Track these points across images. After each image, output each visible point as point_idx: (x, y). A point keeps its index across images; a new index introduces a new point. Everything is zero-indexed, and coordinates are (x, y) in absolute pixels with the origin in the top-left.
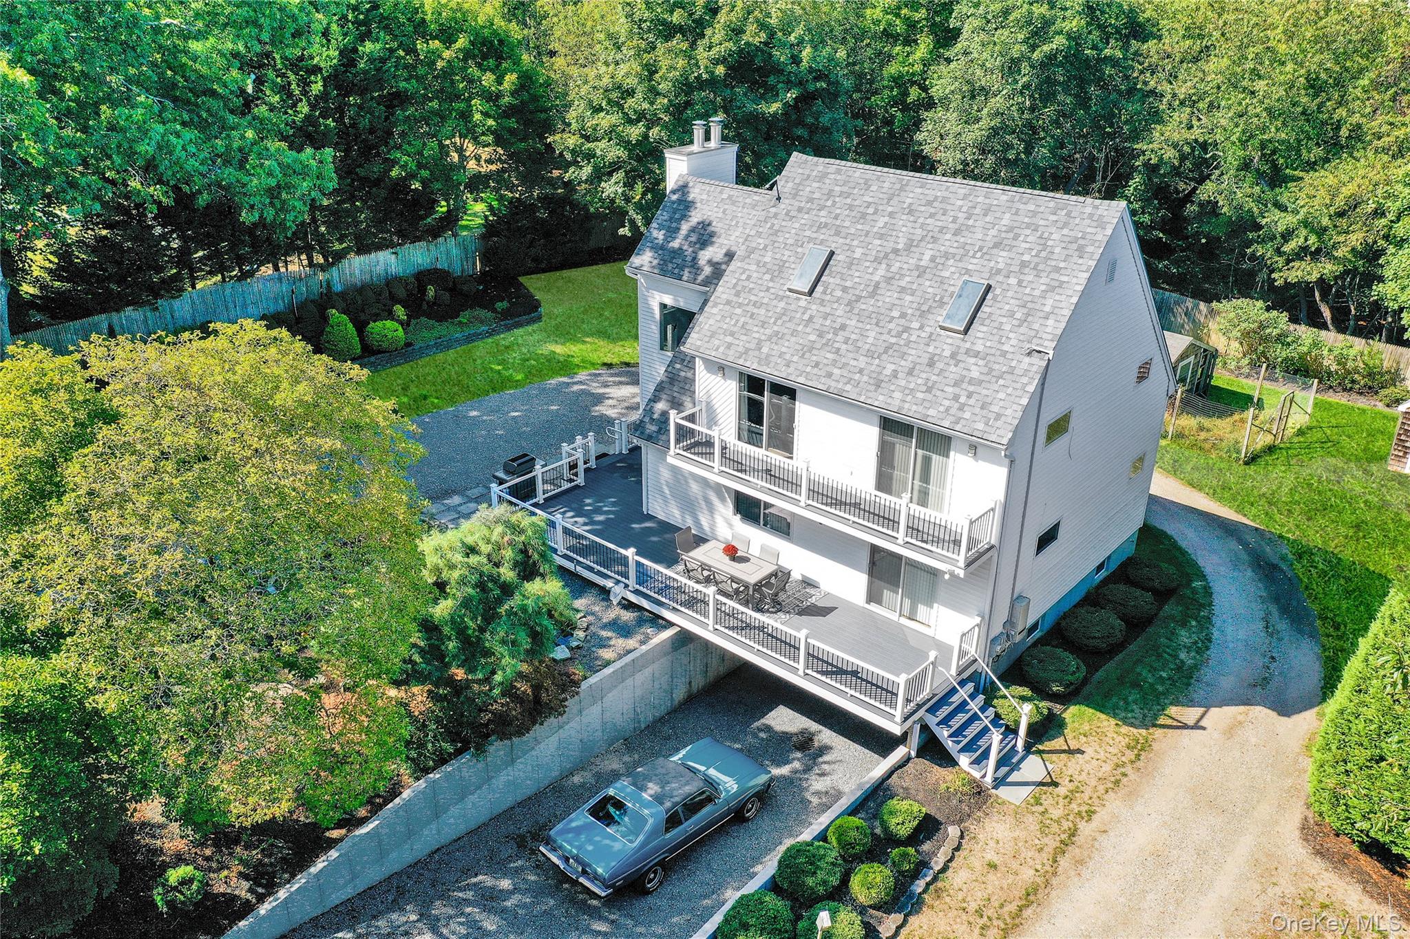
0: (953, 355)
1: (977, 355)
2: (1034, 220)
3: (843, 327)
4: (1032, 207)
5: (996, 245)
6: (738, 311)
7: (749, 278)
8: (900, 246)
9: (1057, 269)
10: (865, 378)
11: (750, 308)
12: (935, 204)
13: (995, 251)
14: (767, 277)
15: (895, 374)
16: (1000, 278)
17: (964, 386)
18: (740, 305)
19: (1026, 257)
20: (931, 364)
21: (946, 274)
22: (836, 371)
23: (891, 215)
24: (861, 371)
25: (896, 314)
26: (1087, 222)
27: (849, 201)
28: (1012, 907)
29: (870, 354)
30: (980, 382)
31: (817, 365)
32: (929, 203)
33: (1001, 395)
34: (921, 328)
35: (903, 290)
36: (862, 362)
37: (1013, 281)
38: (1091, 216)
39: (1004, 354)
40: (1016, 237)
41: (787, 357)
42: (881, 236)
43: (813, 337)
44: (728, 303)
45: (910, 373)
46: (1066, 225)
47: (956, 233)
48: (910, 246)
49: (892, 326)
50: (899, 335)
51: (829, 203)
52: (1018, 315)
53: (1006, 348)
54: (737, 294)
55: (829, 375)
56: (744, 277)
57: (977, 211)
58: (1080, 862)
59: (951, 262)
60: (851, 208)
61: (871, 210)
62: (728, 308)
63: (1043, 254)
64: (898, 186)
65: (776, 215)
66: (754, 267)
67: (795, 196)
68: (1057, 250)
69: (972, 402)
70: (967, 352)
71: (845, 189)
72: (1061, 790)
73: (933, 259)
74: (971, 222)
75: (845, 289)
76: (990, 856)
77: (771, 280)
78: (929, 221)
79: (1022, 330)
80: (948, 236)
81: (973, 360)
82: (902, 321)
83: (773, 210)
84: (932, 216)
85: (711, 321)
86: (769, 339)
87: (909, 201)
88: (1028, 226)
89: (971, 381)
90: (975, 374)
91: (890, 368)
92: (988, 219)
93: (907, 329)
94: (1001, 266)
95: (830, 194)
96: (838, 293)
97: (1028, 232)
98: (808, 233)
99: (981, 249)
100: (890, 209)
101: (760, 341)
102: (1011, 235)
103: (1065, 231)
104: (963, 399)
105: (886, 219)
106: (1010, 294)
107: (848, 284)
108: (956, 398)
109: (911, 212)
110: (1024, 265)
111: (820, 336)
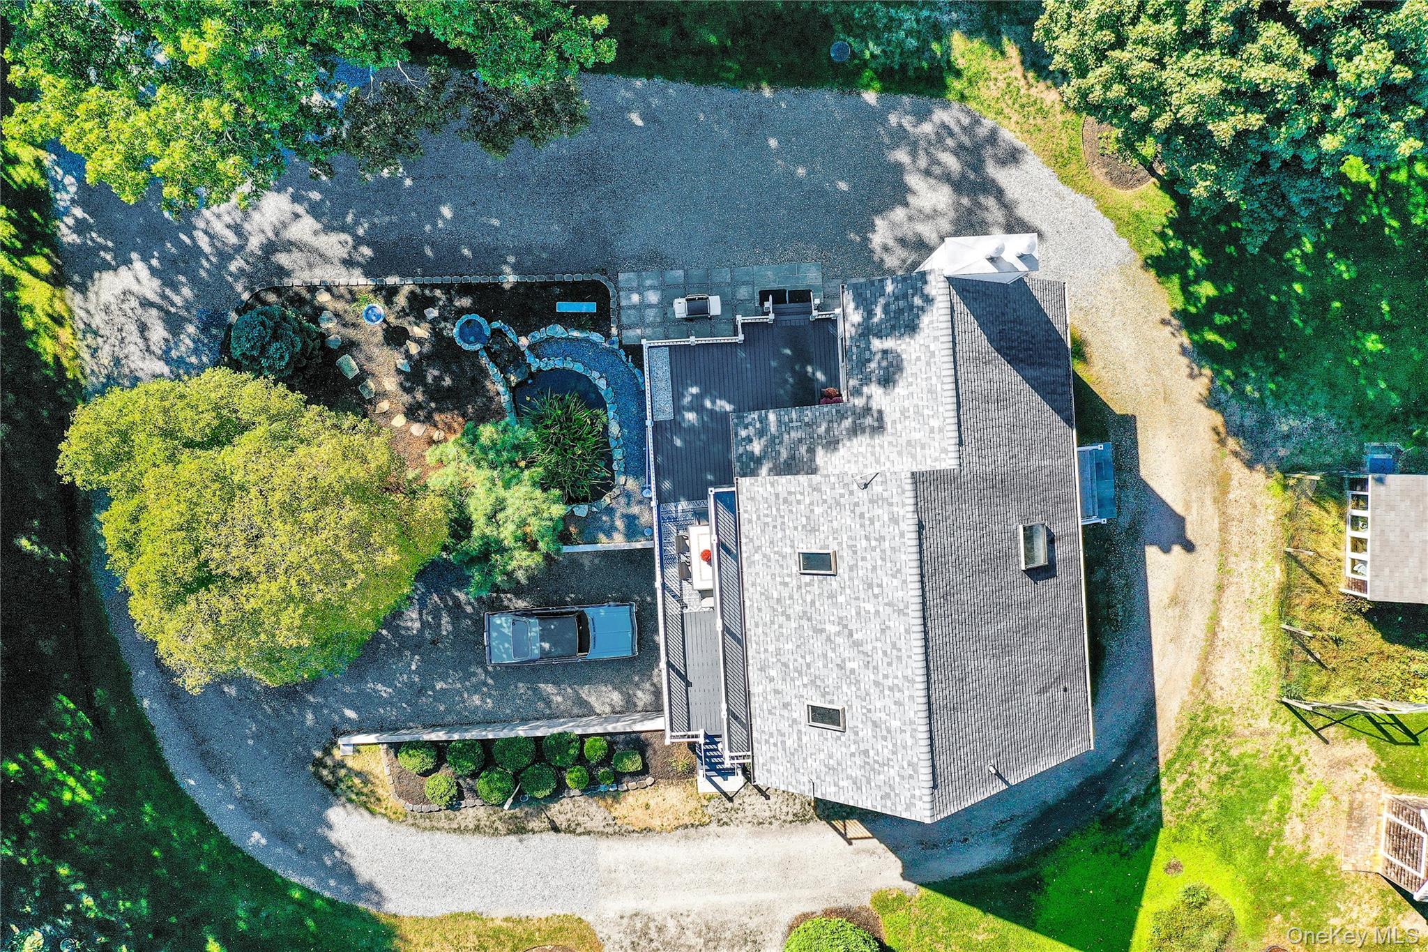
0: (794, 721)
1: (800, 739)
2: (900, 748)
3: (788, 618)
4: (909, 744)
5: (875, 724)
6: (774, 510)
7: (799, 502)
8: (855, 636)
9: (869, 782)
10: (763, 657)
11: (779, 520)
12: (894, 652)
13: (870, 724)
14: (804, 520)
15: (772, 680)
16: (852, 737)
17: (780, 738)
18: (778, 510)
19: (871, 753)
20: (786, 706)
21: (845, 688)
22: (760, 629)
23: (877, 612)
24: (766, 650)
25: (808, 659)
26: (908, 795)
27: (879, 562)
28: (631, 828)
29: (778, 652)
30: (784, 750)
31: (760, 610)
32: (894, 646)
33: (781, 769)
34: (805, 686)
35: (825, 656)
36: (772, 648)
37: (853, 748)
38: (913, 796)
39: (805, 760)
40: (884, 738)
41: (758, 581)
42: (858, 614)
43: (775, 596)
44: (777, 496)
45: (776, 692)
46: (902, 777)
47: (877, 683)
48: (857, 644)
49: (800, 659)
50: (796, 670)
51: (874, 543)
52: (831, 762)
53: (809, 761)
54: (785, 501)
55: (757, 626)
56: (799, 497)
57: (897, 695)
58: (687, 837)
59: (854, 689)
60: (874, 568)
61: (876, 590)
62: (773, 498)
63: (877, 766)
64: (901, 606)
65: (851, 493)
66: (807, 502)
67: (871, 501)
68: (882, 777)
69: (772, 748)
70: (799, 731)
71: (888, 553)
72: (729, 805)
73: (852, 671)
74: (887, 692)
75: (813, 602)
76: (652, 803)
77: (804, 526)
78: (880, 652)
79: (823, 769)
80: (872, 677)
81: (795, 737)
82: (804, 668)
83: (855, 486)
84: (885, 653)
85: (761, 490)
86: (765, 556)
87: (891, 624)
88: (894, 745)
89: (783, 742)
90: (789, 743)
91: (773, 673)
92: (893, 707)
93: (800, 673)
94: (861, 734)
95: (881, 539)
96: (809, 599)
97: (890, 747)
98: (845, 538)
99: (869, 711)
100: (881, 609)
101: (760, 548)
102: (885, 733)
103: (897, 779)
104: (772, 741)
105: (872, 611)
106: (844, 749)
107: (817, 604)
108: (771, 735)
109: (883, 631)
110: (866, 752)
111: (778, 601)
